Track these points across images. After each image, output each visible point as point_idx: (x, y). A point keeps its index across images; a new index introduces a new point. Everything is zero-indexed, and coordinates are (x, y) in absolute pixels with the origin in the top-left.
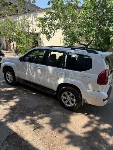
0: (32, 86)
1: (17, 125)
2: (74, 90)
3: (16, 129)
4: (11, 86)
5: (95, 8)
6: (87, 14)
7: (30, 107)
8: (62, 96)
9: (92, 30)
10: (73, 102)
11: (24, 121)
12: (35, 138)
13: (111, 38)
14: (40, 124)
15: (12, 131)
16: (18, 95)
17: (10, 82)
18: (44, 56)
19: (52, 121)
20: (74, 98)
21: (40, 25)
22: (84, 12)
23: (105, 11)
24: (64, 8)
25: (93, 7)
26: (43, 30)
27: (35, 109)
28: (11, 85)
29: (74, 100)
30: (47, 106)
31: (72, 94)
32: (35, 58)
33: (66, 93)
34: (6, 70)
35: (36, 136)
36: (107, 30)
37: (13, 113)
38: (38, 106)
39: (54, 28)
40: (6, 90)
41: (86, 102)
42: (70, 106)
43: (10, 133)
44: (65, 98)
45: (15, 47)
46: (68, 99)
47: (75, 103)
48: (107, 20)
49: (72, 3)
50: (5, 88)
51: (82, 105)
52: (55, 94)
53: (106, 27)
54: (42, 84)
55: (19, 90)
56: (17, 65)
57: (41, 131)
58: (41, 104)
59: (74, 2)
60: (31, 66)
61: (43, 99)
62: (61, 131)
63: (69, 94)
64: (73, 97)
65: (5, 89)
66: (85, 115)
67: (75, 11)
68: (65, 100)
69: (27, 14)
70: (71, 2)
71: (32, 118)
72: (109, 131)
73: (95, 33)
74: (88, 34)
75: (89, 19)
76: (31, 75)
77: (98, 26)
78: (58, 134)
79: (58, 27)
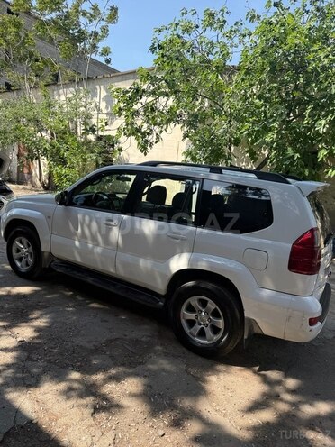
0: (90, 280)
1: (40, 397)
2: (220, 291)
3: (37, 408)
4: (26, 281)
5: (273, 71)
6: (252, 85)
7: (81, 344)
8: (183, 311)
9: (266, 130)
10: (215, 330)
11: (62, 386)
12: (96, 438)
13: (323, 151)
14: (114, 395)
15: (23, 417)
16: (46, 307)
17: (24, 270)
18: (129, 194)
19: (151, 387)
20: (219, 317)
21: (120, 109)
22: (243, 80)
23: (302, 80)
24: (189, 70)
25: (269, 69)
26: (127, 125)
27: (97, 351)
28: (27, 278)
29: (221, 323)
30: (136, 342)
31: (212, 305)
32: (105, 197)
33: (194, 301)
34: (13, 232)
35: (98, 433)
36: (309, 130)
37: (29, 359)
38: (108, 342)
39: (159, 120)
40: (9, 292)
41: (256, 330)
42: (206, 342)
43: (15, 421)
44: (192, 316)
45: (44, 174)
46: (201, 319)
47: (221, 333)
48: (308, 103)
49: (211, 57)
50: (7, 286)
51: (245, 337)
52: (161, 303)
53: (306, 122)
54: (121, 272)
55: (50, 294)
56: (49, 217)
57: (115, 419)
58: (115, 334)
59: (217, 56)
60: (91, 221)
61: (122, 320)
62: (179, 419)
63: (204, 304)
64: (215, 313)
65: (8, 289)
66: (255, 372)
67: (220, 78)
68: (191, 323)
69: (85, 83)
70: (208, 54)
71: (87, 376)
72: (329, 423)
73: (275, 136)
74: (257, 139)
75: (257, 101)
76: (90, 246)
77: (284, 117)
78: (170, 430)
79: (171, 117)
